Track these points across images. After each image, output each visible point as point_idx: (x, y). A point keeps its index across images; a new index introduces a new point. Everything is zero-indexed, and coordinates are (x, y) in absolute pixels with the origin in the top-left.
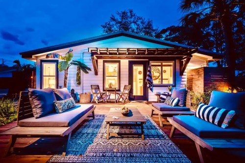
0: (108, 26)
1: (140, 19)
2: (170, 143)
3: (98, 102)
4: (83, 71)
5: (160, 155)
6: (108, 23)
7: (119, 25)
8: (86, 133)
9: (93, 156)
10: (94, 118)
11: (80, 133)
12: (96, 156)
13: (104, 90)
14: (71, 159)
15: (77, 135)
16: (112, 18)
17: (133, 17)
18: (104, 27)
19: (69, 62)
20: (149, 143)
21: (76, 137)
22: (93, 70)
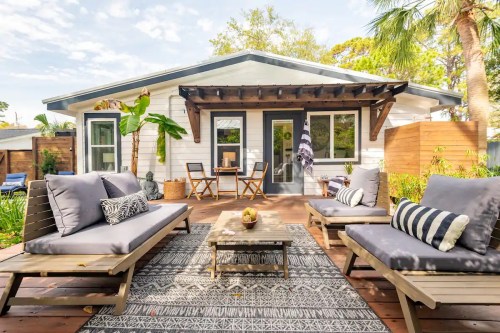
0: (223, 40)
1: (289, 24)
2: (344, 287)
3: (201, 198)
4: (171, 134)
5: (320, 313)
6: (224, 34)
7: (245, 37)
8: (170, 264)
9: (178, 315)
10: (189, 232)
11: (157, 264)
12: (183, 315)
13: (213, 173)
14: (131, 322)
15: (150, 269)
16: (231, 25)
17: (275, 22)
18: (215, 43)
19: (142, 118)
20: (299, 287)
21: (148, 273)
22: (189, 131)
